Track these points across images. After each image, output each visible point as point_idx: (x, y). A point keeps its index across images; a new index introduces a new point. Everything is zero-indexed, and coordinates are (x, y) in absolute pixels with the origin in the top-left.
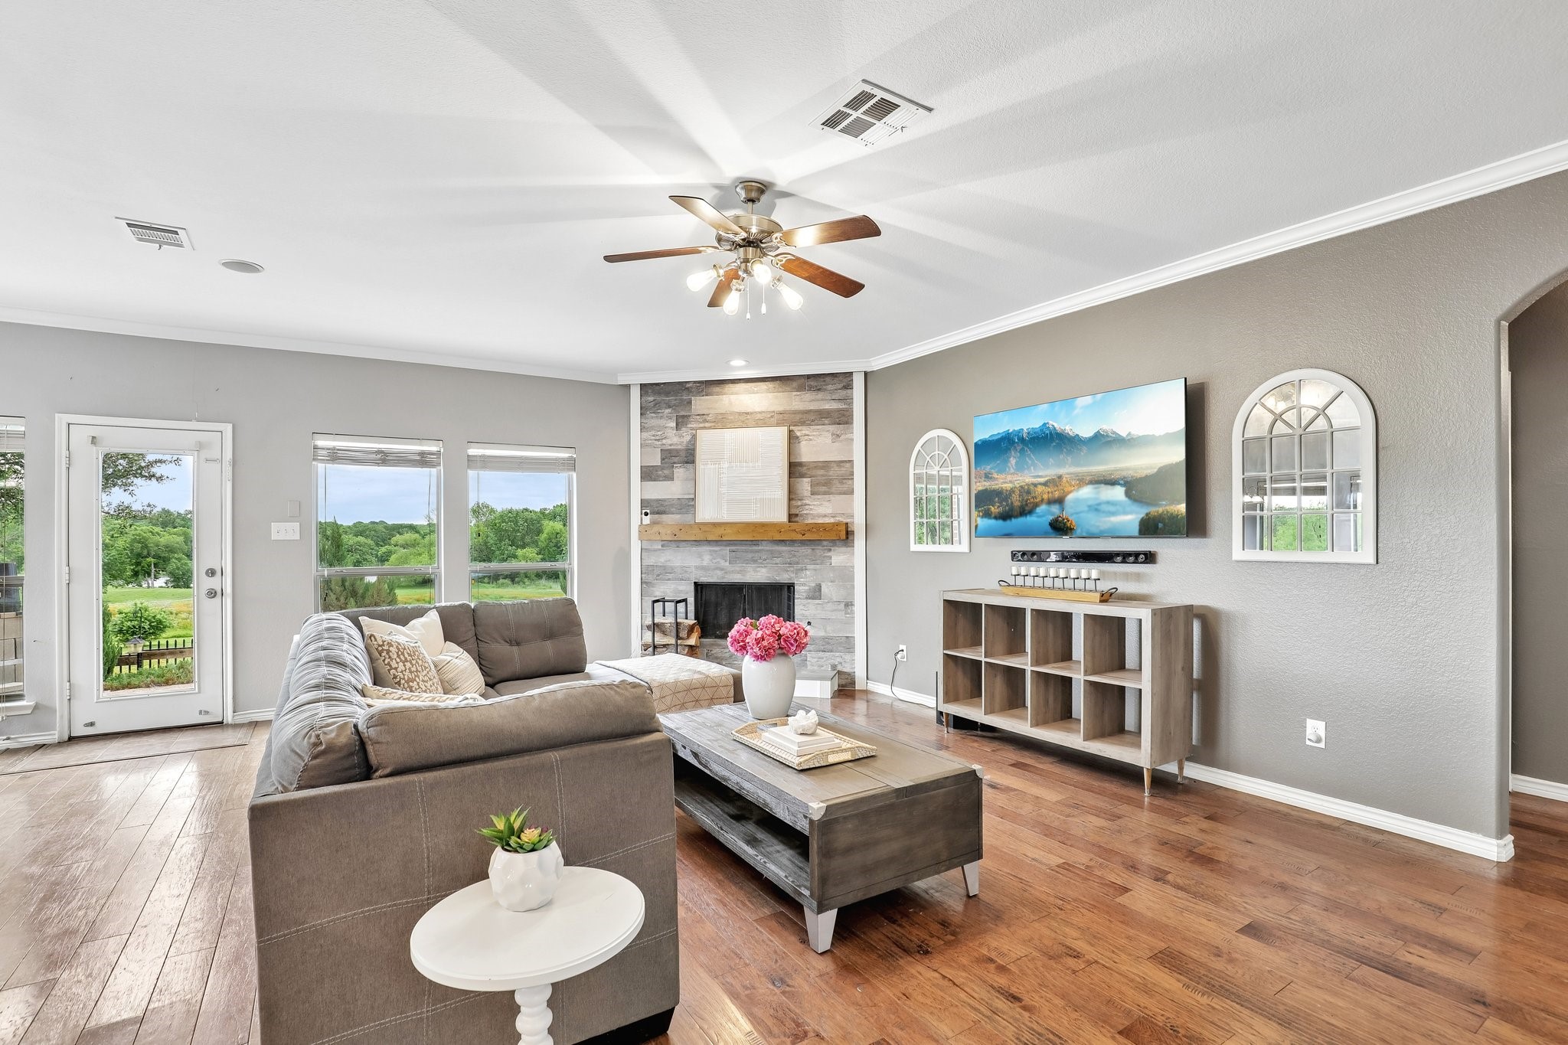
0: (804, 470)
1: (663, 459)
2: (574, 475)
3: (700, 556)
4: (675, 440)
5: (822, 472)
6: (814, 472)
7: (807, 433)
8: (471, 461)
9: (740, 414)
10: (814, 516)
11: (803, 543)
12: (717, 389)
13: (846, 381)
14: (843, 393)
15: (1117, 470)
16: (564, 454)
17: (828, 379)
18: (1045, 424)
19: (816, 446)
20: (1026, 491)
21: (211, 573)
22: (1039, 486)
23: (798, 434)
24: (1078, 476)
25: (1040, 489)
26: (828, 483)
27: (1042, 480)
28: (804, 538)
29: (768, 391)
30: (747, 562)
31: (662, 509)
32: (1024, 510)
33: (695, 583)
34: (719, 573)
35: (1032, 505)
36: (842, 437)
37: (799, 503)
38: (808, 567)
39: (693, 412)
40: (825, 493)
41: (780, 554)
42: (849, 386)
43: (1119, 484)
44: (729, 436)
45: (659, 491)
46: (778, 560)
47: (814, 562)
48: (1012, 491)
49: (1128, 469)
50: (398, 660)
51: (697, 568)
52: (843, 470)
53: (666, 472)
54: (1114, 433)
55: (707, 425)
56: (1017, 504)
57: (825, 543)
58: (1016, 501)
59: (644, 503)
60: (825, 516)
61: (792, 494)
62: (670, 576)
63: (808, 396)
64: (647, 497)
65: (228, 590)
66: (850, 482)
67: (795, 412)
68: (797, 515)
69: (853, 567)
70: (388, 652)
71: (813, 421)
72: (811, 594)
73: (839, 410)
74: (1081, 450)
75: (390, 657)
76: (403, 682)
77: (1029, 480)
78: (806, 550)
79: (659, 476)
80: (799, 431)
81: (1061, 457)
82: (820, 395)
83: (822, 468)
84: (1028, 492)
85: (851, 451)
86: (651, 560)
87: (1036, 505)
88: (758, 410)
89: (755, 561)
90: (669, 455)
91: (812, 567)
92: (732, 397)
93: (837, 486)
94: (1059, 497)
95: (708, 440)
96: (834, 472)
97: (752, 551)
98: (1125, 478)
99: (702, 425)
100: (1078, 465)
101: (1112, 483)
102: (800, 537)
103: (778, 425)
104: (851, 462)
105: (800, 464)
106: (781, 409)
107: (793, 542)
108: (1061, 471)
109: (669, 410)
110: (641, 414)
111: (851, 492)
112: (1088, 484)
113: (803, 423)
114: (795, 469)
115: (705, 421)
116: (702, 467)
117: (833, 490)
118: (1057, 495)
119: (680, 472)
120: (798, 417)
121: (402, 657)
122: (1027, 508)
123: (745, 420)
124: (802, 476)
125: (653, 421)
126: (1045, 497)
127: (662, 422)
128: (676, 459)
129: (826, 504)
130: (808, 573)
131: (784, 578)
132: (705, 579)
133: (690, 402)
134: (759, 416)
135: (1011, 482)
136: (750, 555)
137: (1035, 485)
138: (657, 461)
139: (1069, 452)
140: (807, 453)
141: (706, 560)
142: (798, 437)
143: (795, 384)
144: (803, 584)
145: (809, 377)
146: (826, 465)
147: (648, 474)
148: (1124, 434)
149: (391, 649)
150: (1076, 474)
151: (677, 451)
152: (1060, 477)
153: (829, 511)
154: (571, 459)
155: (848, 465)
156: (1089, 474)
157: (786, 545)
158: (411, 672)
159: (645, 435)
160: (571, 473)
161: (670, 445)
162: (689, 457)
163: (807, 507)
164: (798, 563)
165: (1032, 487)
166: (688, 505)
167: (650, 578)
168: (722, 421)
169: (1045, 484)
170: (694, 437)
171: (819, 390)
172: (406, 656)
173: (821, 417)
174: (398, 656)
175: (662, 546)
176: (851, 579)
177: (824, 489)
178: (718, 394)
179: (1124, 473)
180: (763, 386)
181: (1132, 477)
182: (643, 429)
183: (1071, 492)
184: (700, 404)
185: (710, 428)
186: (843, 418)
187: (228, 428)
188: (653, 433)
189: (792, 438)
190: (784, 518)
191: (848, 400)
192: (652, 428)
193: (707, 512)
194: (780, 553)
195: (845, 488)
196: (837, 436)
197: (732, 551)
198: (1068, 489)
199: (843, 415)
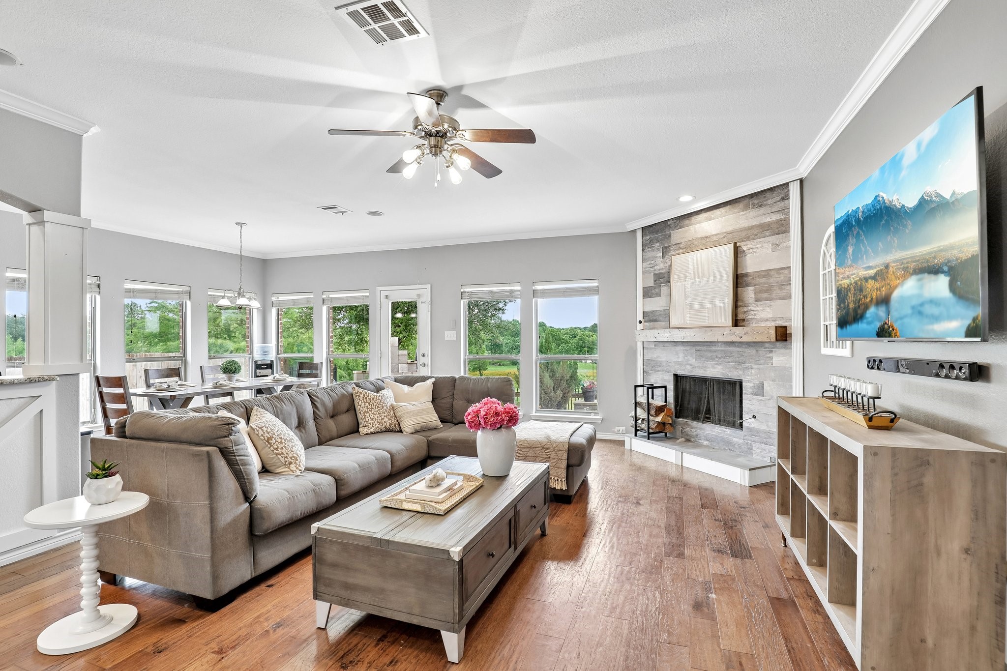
0: (749, 280)
1: (655, 281)
2: (597, 298)
3: (677, 354)
4: (661, 266)
5: (763, 280)
6: (759, 281)
7: (751, 246)
8: (536, 294)
9: (702, 238)
10: (758, 321)
11: (746, 345)
12: (686, 222)
13: (783, 192)
14: (781, 205)
15: (940, 251)
16: (591, 284)
17: (768, 194)
18: (876, 198)
19: (758, 257)
20: (860, 287)
22: (870, 281)
23: (744, 248)
24: (903, 263)
26: (769, 290)
27: (872, 272)
28: (741, 340)
29: (721, 216)
30: (708, 359)
31: (655, 318)
32: (858, 314)
33: (674, 374)
34: (689, 367)
35: (863, 306)
36: (781, 246)
37: (746, 309)
38: (754, 366)
39: (673, 243)
40: (767, 299)
41: (731, 355)
42: (786, 197)
43: (943, 272)
44: (693, 258)
45: (652, 305)
46: (730, 359)
47: (757, 361)
48: (850, 288)
49: (952, 247)
50: (363, 401)
51: (676, 363)
52: (782, 277)
53: (657, 290)
54: (938, 195)
55: (681, 251)
56: (852, 305)
57: (767, 345)
58: (852, 301)
59: (644, 315)
60: (767, 320)
61: (737, 301)
62: (659, 368)
63: (753, 213)
64: (647, 309)
66: (788, 286)
67: (740, 230)
68: (744, 320)
69: (791, 368)
70: (359, 396)
71: (756, 235)
72: (756, 391)
73: (778, 221)
74: (905, 226)
75: (359, 399)
76: (362, 412)
77: (862, 273)
78: (751, 351)
79: (652, 294)
80: (744, 246)
81: (889, 238)
82: (762, 210)
83: (764, 276)
84: (861, 290)
85: (789, 258)
86: (649, 356)
87: (867, 308)
88: (714, 233)
89: (713, 359)
90: (658, 278)
91: (756, 366)
92: (697, 226)
93: (777, 292)
94: (885, 294)
95: (678, 264)
96: (775, 279)
97: (711, 351)
98: (949, 261)
99: (677, 252)
100: (903, 247)
101: (934, 270)
103: (728, 243)
104: (789, 268)
105: (746, 275)
106: (730, 229)
107: (739, 344)
108: (889, 258)
109: (658, 244)
110: (643, 250)
111: (789, 297)
112: (912, 274)
113: (748, 238)
114: (739, 280)
115: (679, 249)
116: (674, 284)
117: (774, 295)
118: (884, 292)
119: (663, 289)
120: (744, 234)
121: (365, 400)
123: (707, 242)
124: (748, 285)
125: (650, 254)
126: (874, 295)
127: (653, 254)
128: (662, 280)
129: (768, 309)
130: (753, 371)
131: (732, 374)
132: (680, 372)
133: (670, 236)
134: (715, 238)
135: (848, 277)
136: (709, 354)
137: (866, 279)
138: (651, 283)
139: (895, 232)
140: (751, 264)
141: (681, 358)
142: (744, 251)
143: (740, 205)
144: (749, 382)
145: (752, 195)
146: (767, 273)
147: (648, 293)
149: (361, 395)
151: (663, 274)
152: (888, 267)
153: (770, 315)
154: (596, 287)
155: (786, 271)
156: (913, 261)
157: (734, 347)
158: (368, 408)
159: (645, 265)
160: (595, 297)
161: (659, 270)
162: (668, 278)
163: (752, 313)
164: (745, 362)
165: (864, 283)
166: (666, 314)
167: (648, 370)
168: (690, 247)
169: (874, 278)
170: (671, 262)
171: (760, 206)
172: (368, 400)
173: (764, 229)
174: (363, 399)
175: (655, 345)
176: (790, 379)
177: (765, 295)
178: (687, 226)
179: (948, 255)
180: (722, 210)
181: (957, 259)
182: (644, 260)
183: (896, 287)
184: (677, 236)
185: (681, 254)
186: (782, 228)
187: (428, 286)
188: (649, 262)
189: (737, 253)
190: (730, 322)
191: (785, 210)
192: (649, 259)
193: (677, 320)
194: (731, 353)
195: (783, 293)
196: (777, 245)
197: (697, 351)
198: (896, 282)
199: (782, 225)
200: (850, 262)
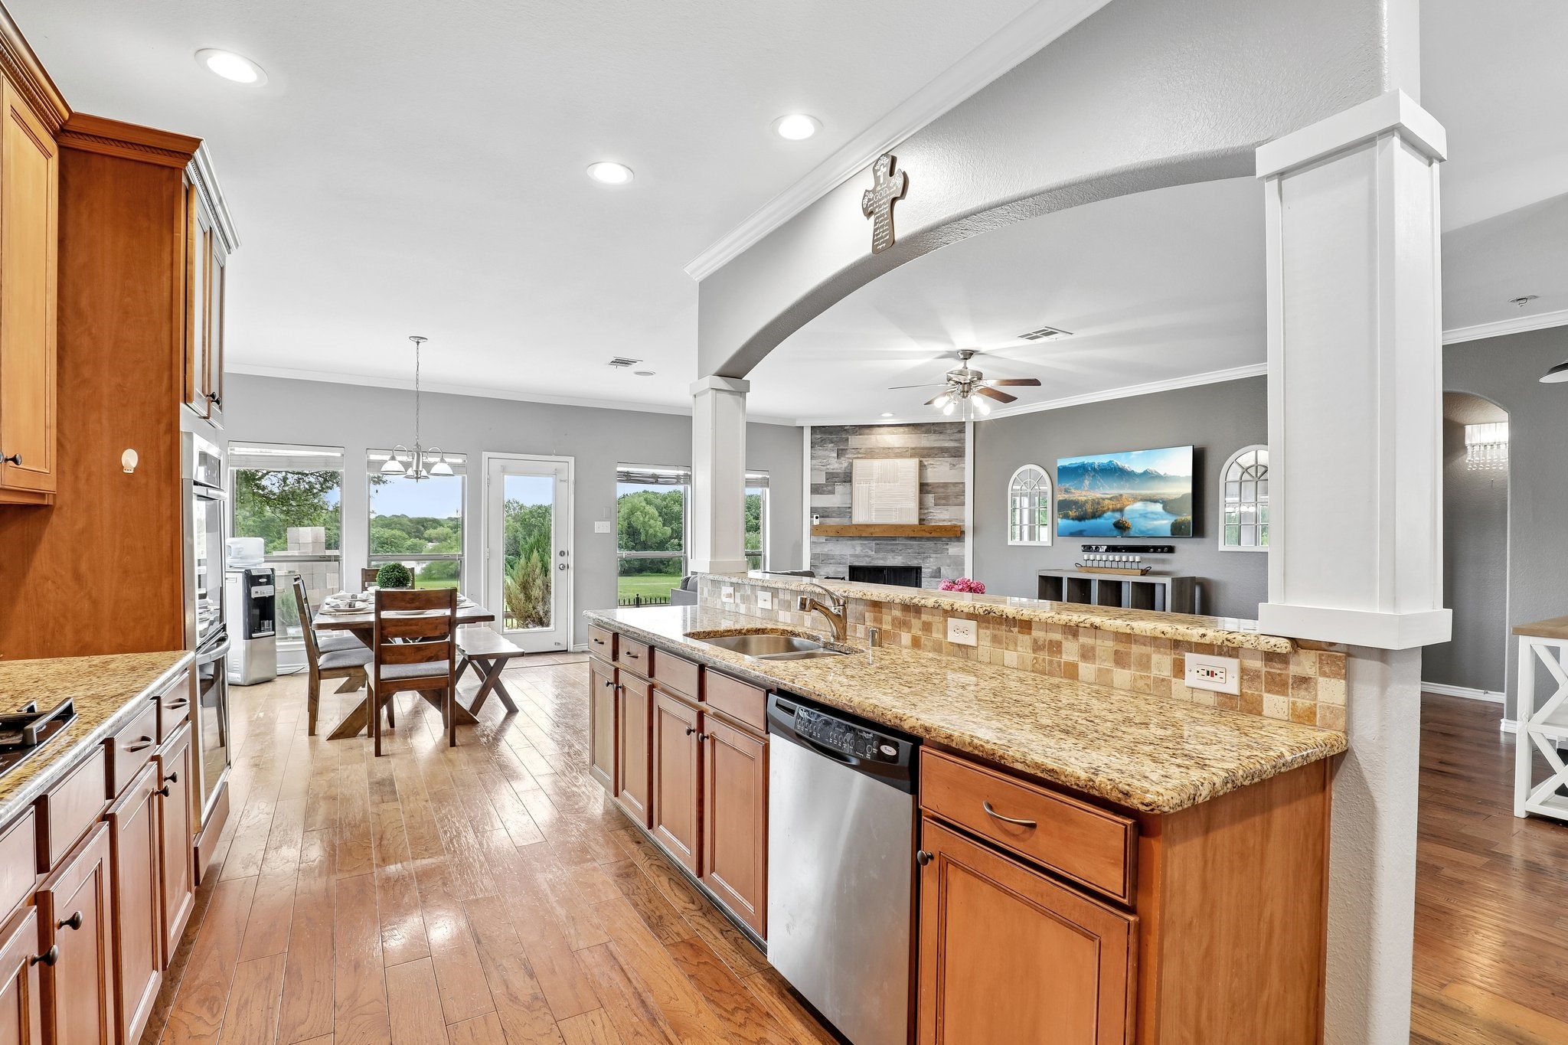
0: (929, 488)
1: (827, 479)
2: (768, 490)
3: (854, 547)
4: (836, 466)
5: (942, 490)
6: (936, 490)
7: (932, 462)
9: (884, 448)
10: (936, 521)
11: (928, 539)
12: (867, 431)
13: (960, 428)
14: (958, 436)
15: (1158, 494)
16: (760, 476)
17: (947, 426)
18: (1110, 461)
19: (940, 472)
20: (1097, 502)
21: (562, 554)
22: (1106, 500)
23: (926, 463)
25: (1107, 502)
26: (946, 498)
27: (1109, 496)
28: (931, 535)
29: (904, 433)
30: (888, 551)
31: (826, 514)
32: (1095, 515)
33: (850, 567)
34: (868, 559)
35: (1101, 512)
36: (957, 466)
37: (926, 511)
38: (932, 555)
39: (850, 446)
40: (944, 505)
41: (911, 547)
42: (962, 432)
44: (876, 463)
45: (825, 501)
46: (910, 551)
47: (936, 552)
48: (1086, 502)
49: (1164, 494)
51: (851, 555)
52: (957, 489)
53: (830, 488)
54: (1156, 472)
55: (859, 456)
56: (1090, 510)
57: (944, 539)
58: (1089, 508)
59: (813, 510)
60: (944, 520)
61: (922, 505)
62: (832, 561)
63: (933, 437)
64: (815, 505)
65: (572, 565)
66: (962, 497)
67: (923, 448)
68: (924, 520)
69: (964, 556)
71: (936, 454)
72: (933, 575)
73: (955, 448)
74: (1135, 480)
77: (1099, 495)
78: (930, 544)
79: (824, 491)
80: (927, 461)
81: (1121, 483)
82: (942, 437)
83: (943, 487)
84: (1098, 503)
85: (963, 476)
86: (818, 551)
87: (1104, 512)
88: (897, 446)
89: (893, 551)
90: (831, 477)
91: (934, 555)
92: (878, 436)
93: (953, 500)
94: (1120, 508)
95: (860, 466)
96: (951, 490)
97: (891, 544)
98: (1162, 499)
99: (856, 456)
100: (1133, 489)
101: (1155, 501)
102: (928, 535)
103: (911, 456)
104: (964, 483)
105: (927, 484)
106: (914, 446)
107: (920, 538)
108: (1122, 492)
109: (832, 445)
111: (963, 504)
112: (1139, 501)
113: (929, 456)
114: (924, 488)
115: (859, 453)
116: (857, 485)
117: (951, 502)
118: (1119, 506)
119: (839, 488)
120: (926, 452)
122: (1097, 514)
123: (888, 453)
124: (928, 493)
125: (820, 452)
126: (1111, 507)
127: (827, 453)
128: (837, 480)
129: (945, 512)
130: (931, 559)
131: (914, 563)
132: (857, 563)
133: (847, 439)
134: (898, 451)
135: (1084, 496)
136: (889, 547)
137: (1104, 499)
138: (822, 480)
139: (1127, 481)
140: (933, 476)
141: (858, 550)
142: (925, 466)
143: (924, 429)
144: (928, 568)
145: (933, 424)
146: (945, 485)
147: (816, 489)
148: (1162, 474)
150: (1133, 495)
151: (838, 473)
152: (1121, 495)
153: (948, 517)
154: (765, 479)
155: (961, 486)
156: (1140, 495)
157: (915, 540)
159: (814, 462)
160: (764, 489)
161: (833, 469)
162: (847, 478)
163: (931, 514)
164: (924, 553)
165: (1101, 500)
166: (847, 511)
167: (816, 563)
168: (871, 454)
169: (1111, 499)
170: (851, 464)
171: (940, 433)
173: (942, 451)
175: (827, 540)
176: (963, 564)
177: (943, 502)
178: (868, 434)
179: (1162, 496)
180: (901, 429)
181: (1167, 499)
182: (812, 457)
183: (1128, 505)
184: (854, 441)
185: (862, 458)
186: (958, 453)
187: (571, 459)
188: (820, 460)
189: (922, 466)
190: (916, 521)
191: (962, 441)
192: (819, 457)
193: (860, 517)
194: (912, 545)
195: (959, 501)
196: (954, 465)
197: (877, 544)
198: (1126, 503)
199: (958, 451)
200: (1086, 489)
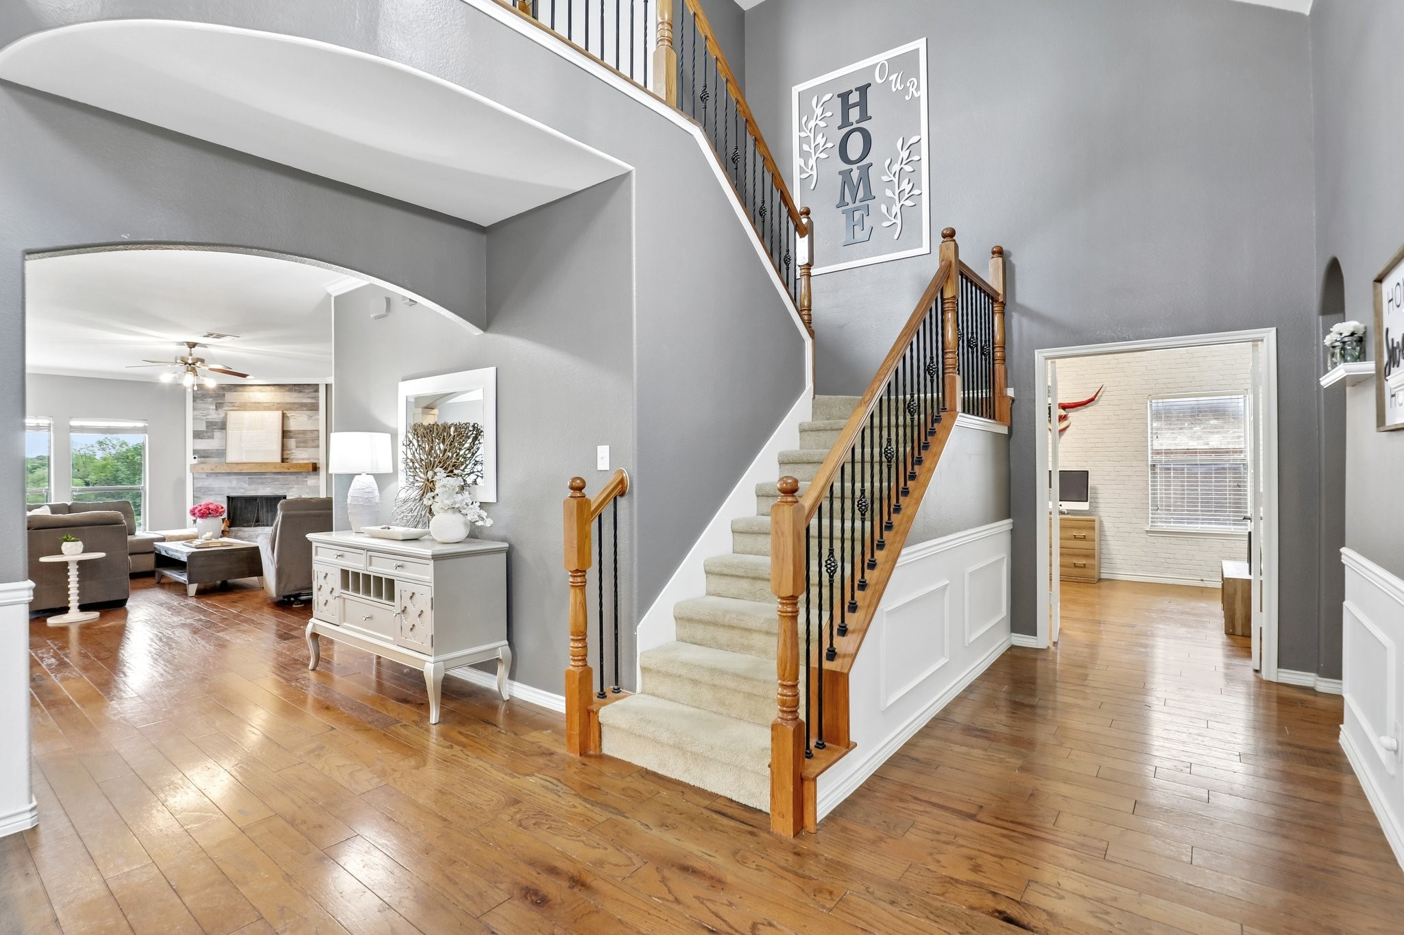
0: (292, 434)
1: (207, 427)
2: (147, 436)
3: (230, 481)
4: (215, 416)
5: (302, 436)
6: (298, 436)
7: (293, 414)
8: (73, 429)
9: (255, 403)
10: (297, 459)
11: (292, 473)
12: (241, 389)
13: (315, 387)
14: (314, 394)
16: (140, 424)
17: (305, 386)
19: (298, 422)
23: (289, 415)
26: (305, 442)
28: (290, 471)
29: (271, 391)
30: (259, 484)
31: (206, 455)
33: (228, 497)
34: (242, 491)
36: (313, 418)
37: (289, 452)
38: (295, 486)
39: (228, 401)
40: (304, 447)
41: (278, 480)
42: (317, 391)
44: (247, 415)
45: (203, 445)
46: (276, 483)
47: (297, 484)
51: (229, 488)
52: (313, 435)
53: (209, 434)
55: (234, 408)
57: (304, 474)
59: (195, 452)
60: (303, 459)
61: (284, 447)
62: (212, 493)
63: (295, 395)
64: (195, 448)
66: (317, 440)
67: (287, 403)
68: (287, 459)
69: (319, 486)
71: (297, 408)
73: (312, 403)
78: (293, 477)
79: (204, 436)
80: (289, 414)
82: (301, 395)
83: (302, 434)
85: (318, 424)
86: (199, 484)
88: (265, 401)
89: (263, 484)
90: (211, 425)
92: (250, 394)
93: (310, 443)
95: (234, 417)
96: (309, 436)
97: (261, 478)
99: (231, 408)
102: (287, 471)
103: (277, 409)
104: (318, 431)
105: (290, 431)
106: (278, 401)
107: (285, 473)
109: (211, 399)
110: (194, 401)
111: (318, 447)
113: (291, 409)
114: (285, 434)
115: (234, 406)
116: (230, 431)
117: (308, 445)
119: (217, 434)
120: (288, 406)
123: (258, 406)
124: (291, 438)
125: (200, 405)
127: (206, 406)
128: (215, 427)
129: (304, 452)
130: (294, 489)
131: (279, 492)
132: (233, 494)
133: (224, 395)
134: (266, 405)
136: (260, 481)
138: (203, 427)
140: (293, 425)
141: (234, 484)
142: (288, 417)
143: (287, 388)
144: (291, 496)
145: (295, 385)
146: (304, 432)
147: (197, 435)
151: (216, 422)
153: (306, 457)
154: (145, 427)
155: (316, 432)
157: (281, 475)
159: (196, 413)
160: (144, 435)
161: (212, 419)
162: (223, 426)
163: (292, 454)
164: (288, 484)
166: (222, 453)
167: (198, 494)
168: (244, 407)
170: (226, 415)
171: (301, 392)
173: (302, 406)
175: (207, 476)
176: (318, 492)
177: (303, 445)
178: (241, 391)
180: (272, 388)
182: (194, 409)
184: (233, 397)
185: (236, 410)
186: (314, 407)
188: (201, 412)
189: (284, 416)
190: (279, 460)
191: (317, 398)
192: (200, 409)
193: (232, 457)
194: (278, 478)
195: (314, 444)
196: (311, 417)
197: (249, 478)
199: (314, 406)
